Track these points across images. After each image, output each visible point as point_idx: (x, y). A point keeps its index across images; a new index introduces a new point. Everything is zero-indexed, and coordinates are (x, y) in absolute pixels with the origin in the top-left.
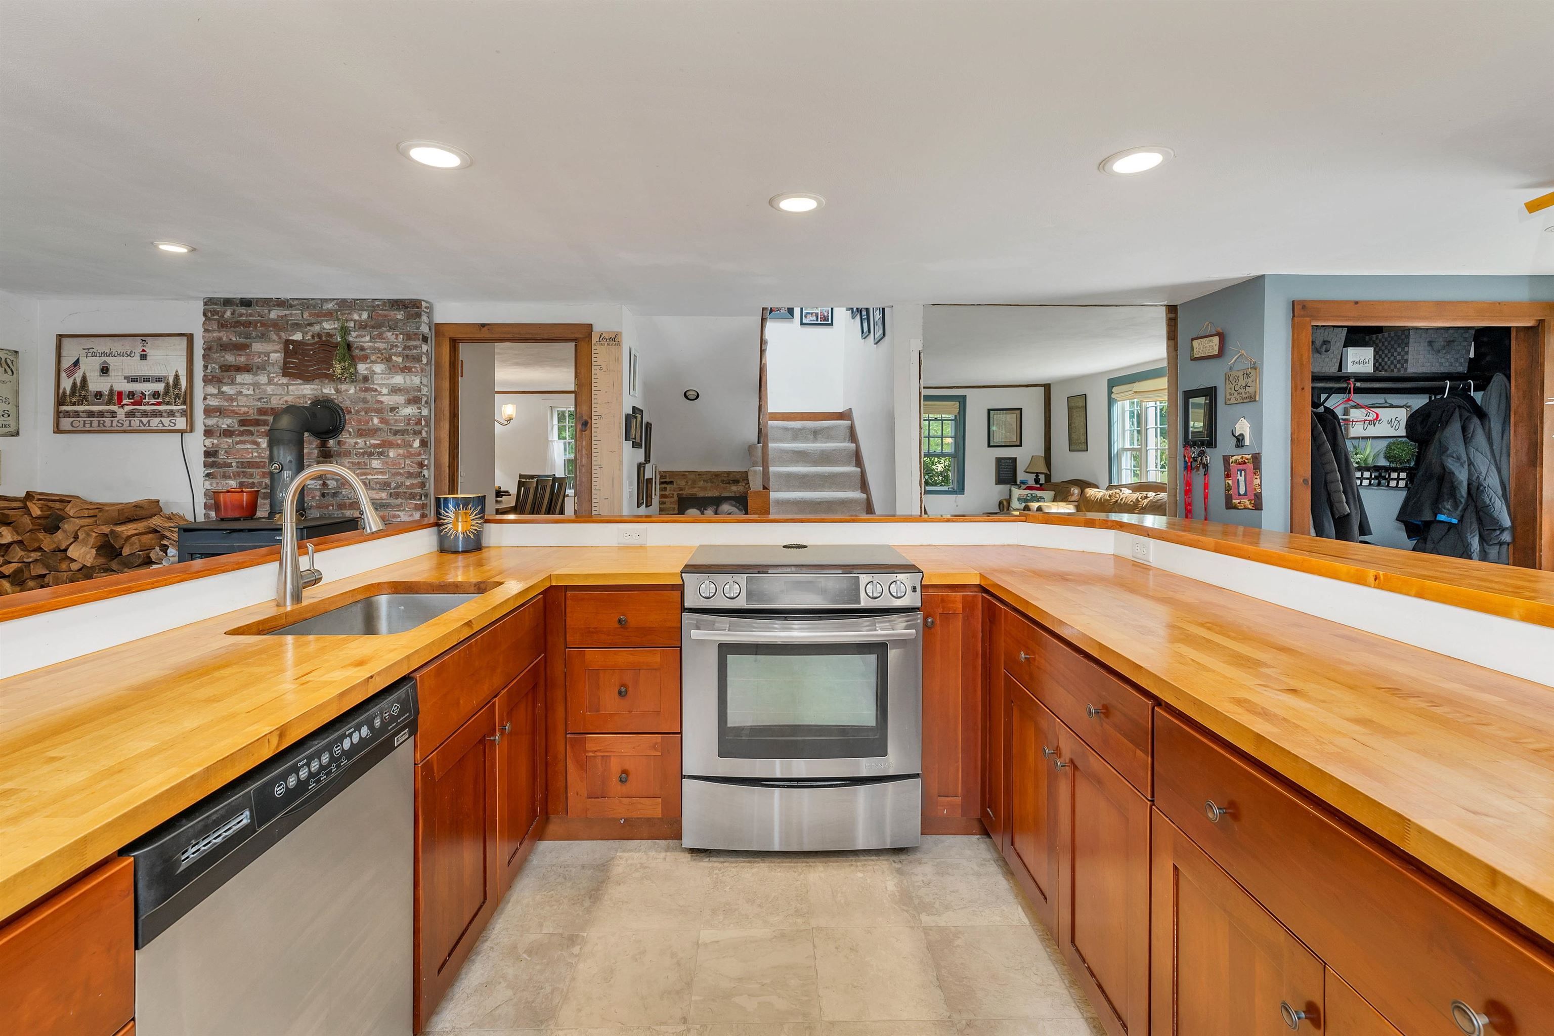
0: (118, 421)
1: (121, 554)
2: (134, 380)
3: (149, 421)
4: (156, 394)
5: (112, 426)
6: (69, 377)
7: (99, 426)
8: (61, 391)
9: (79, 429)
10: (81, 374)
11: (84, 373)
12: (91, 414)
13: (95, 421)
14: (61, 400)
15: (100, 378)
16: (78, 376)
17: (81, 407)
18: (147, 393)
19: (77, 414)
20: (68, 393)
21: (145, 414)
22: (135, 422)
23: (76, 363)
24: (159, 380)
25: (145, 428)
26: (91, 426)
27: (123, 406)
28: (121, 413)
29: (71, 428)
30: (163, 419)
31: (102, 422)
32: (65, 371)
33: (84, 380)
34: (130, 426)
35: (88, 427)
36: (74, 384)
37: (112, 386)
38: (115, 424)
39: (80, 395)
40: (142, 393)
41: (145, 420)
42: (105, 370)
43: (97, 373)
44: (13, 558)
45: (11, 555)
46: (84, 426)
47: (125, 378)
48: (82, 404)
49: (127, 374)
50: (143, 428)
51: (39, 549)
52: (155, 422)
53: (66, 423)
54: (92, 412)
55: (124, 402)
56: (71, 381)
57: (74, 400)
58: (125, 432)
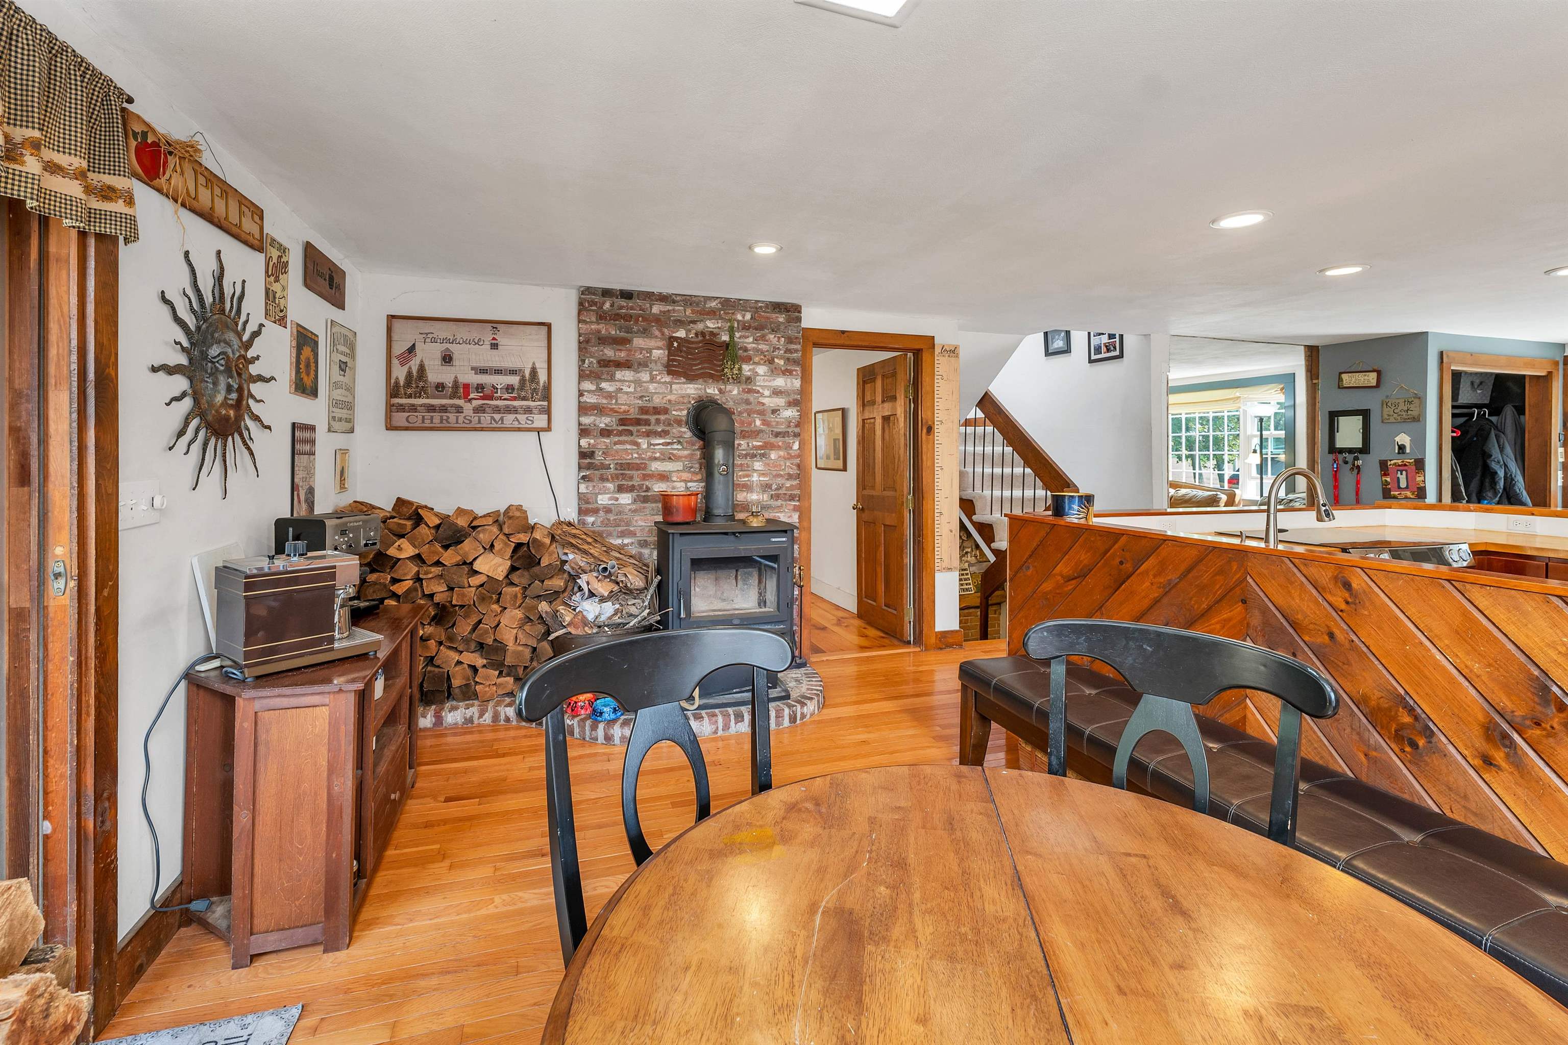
0: (465, 417)
1: (539, 563)
2: (483, 371)
3: (502, 419)
4: (509, 388)
5: (457, 423)
6: (402, 365)
7: (441, 422)
8: (393, 381)
9: (417, 425)
10: (418, 362)
11: (422, 361)
12: (431, 409)
13: (437, 416)
14: (393, 391)
15: (441, 368)
16: (414, 365)
17: (418, 400)
18: (499, 387)
19: (413, 408)
20: (402, 383)
21: (497, 410)
22: (486, 418)
23: (412, 349)
24: (513, 372)
25: (498, 426)
26: (432, 423)
27: (470, 401)
28: (468, 408)
29: (407, 424)
30: (518, 416)
31: (445, 418)
32: (397, 357)
33: (422, 368)
34: (479, 422)
35: (427, 423)
36: (409, 374)
37: (456, 377)
38: (461, 419)
39: (417, 387)
40: (493, 386)
41: (497, 417)
42: (447, 359)
43: (438, 362)
44: (405, 574)
45: (401, 572)
46: (423, 422)
47: (472, 369)
48: (419, 397)
49: (475, 365)
50: (495, 425)
51: (438, 563)
52: (509, 419)
53: (400, 418)
54: (433, 406)
55: (472, 396)
56: (405, 369)
57: (409, 391)
58: (475, 429)
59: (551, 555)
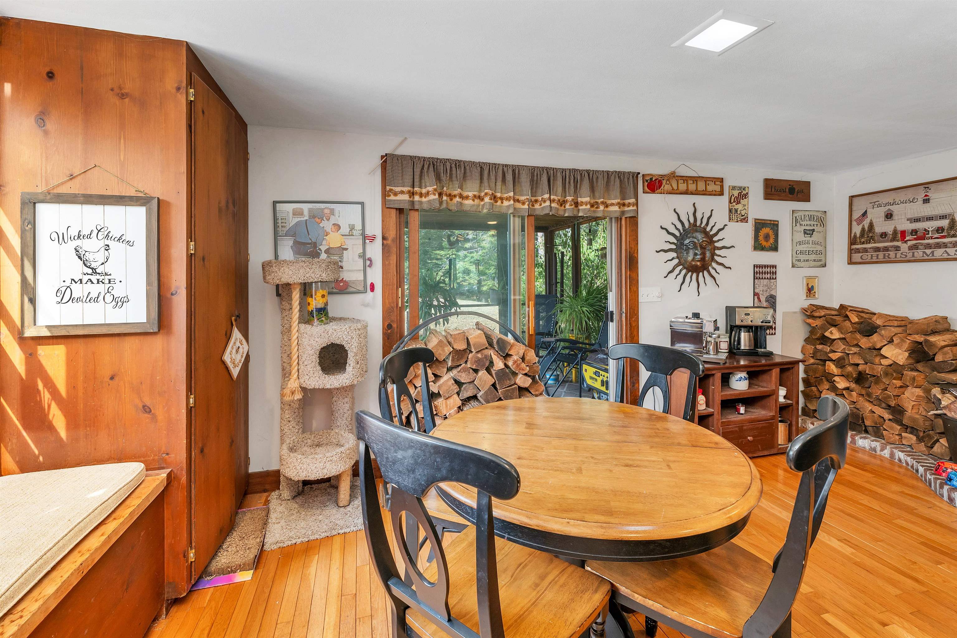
0: (902, 254)
1: (933, 359)
2: (917, 220)
3: (933, 252)
4: (940, 230)
5: (896, 257)
6: (858, 224)
7: (884, 258)
8: (852, 235)
9: (867, 260)
10: (869, 221)
11: (871, 220)
12: (877, 249)
13: (881, 255)
14: (853, 241)
15: (884, 222)
16: (866, 223)
17: (869, 245)
18: (930, 230)
19: (865, 250)
20: (858, 236)
21: (929, 246)
22: (919, 254)
23: (865, 214)
24: (943, 217)
25: (929, 258)
26: (878, 258)
27: (906, 242)
28: (904, 247)
29: (861, 260)
30: (947, 250)
31: (887, 255)
32: (856, 220)
33: (871, 225)
34: (913, 256)
35: (875, 259)
36: (863, 229)
37: (895, 227)
38: (899, 255)
39: (868, 237)
40: (925, 230)
41: (928, 251)
42: (889, 216)
43: (883, 218)
44: (838, 349)
45: (835, 347)
46: (872, 258)
47: (908, 220)
48: (869, 243)
49: (909, 216)
50: (927, 258)
51: (857, 345)
52: (939, 253)
53: (857, 257)
54: (878, 248)
55: (907, 238)
56: (861, 226)
57: (863, 240)
58: (909, 261)
59: (945, 354)
